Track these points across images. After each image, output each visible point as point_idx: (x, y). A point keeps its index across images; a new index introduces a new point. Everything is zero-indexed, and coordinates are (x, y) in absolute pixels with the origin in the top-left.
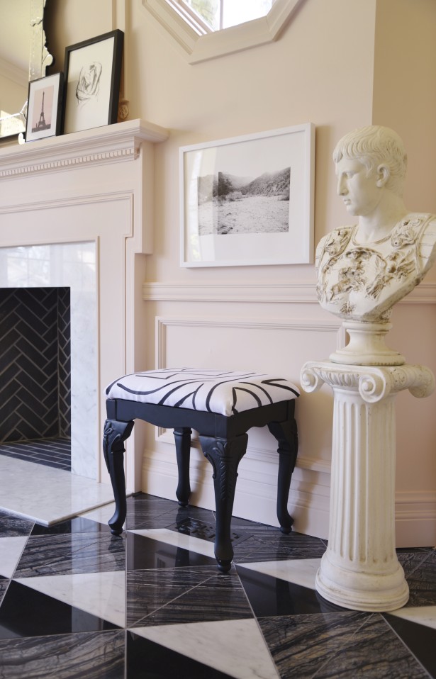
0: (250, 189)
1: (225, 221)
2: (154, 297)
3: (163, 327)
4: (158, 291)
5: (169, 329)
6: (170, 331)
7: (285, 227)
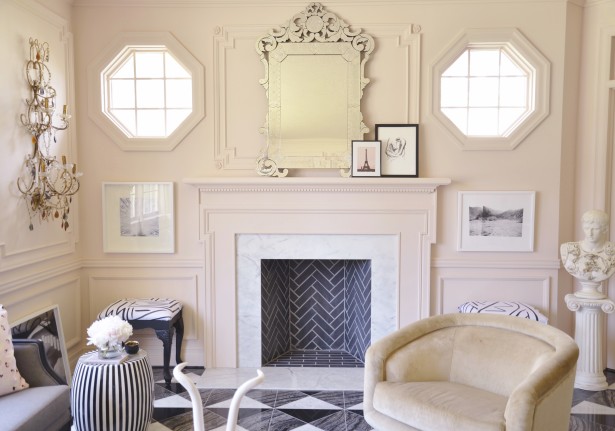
0: (500, 216)
1: (487, 230)
2: (437, 266)
3: (442, 281)
4: (440, 262)
5: (445, 282)
6: (447, 284)
7: (520, 235)
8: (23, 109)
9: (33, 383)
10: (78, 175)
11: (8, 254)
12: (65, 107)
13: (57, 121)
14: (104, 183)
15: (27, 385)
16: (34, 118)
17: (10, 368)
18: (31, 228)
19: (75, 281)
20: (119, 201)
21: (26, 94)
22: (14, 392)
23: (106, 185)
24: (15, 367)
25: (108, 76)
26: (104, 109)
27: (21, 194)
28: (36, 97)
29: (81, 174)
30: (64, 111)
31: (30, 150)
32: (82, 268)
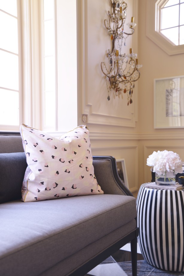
8: (106, 17)
9: (107, 191)
10: (139, 67)
11: (93, 113)
12: (132, 18)
13: (126, 29)
14: (155, 80)
15: (102, 192)
16: (113, 26)
17: (89, 173)
18: (109, 99)
19: (135, 148)
20: (165, 91)
21: (108, 8)
22: (92, 194)
23: (157, 81)
24: (93, 173)
25: (160, 7)
26: (156, 29)
27: (103, 75)
28: (114, 12)
29: (141, 66)
30: (132, 21)
31: (110, 47)
32: (139, 140)
